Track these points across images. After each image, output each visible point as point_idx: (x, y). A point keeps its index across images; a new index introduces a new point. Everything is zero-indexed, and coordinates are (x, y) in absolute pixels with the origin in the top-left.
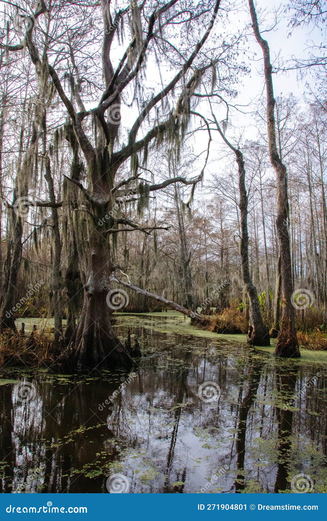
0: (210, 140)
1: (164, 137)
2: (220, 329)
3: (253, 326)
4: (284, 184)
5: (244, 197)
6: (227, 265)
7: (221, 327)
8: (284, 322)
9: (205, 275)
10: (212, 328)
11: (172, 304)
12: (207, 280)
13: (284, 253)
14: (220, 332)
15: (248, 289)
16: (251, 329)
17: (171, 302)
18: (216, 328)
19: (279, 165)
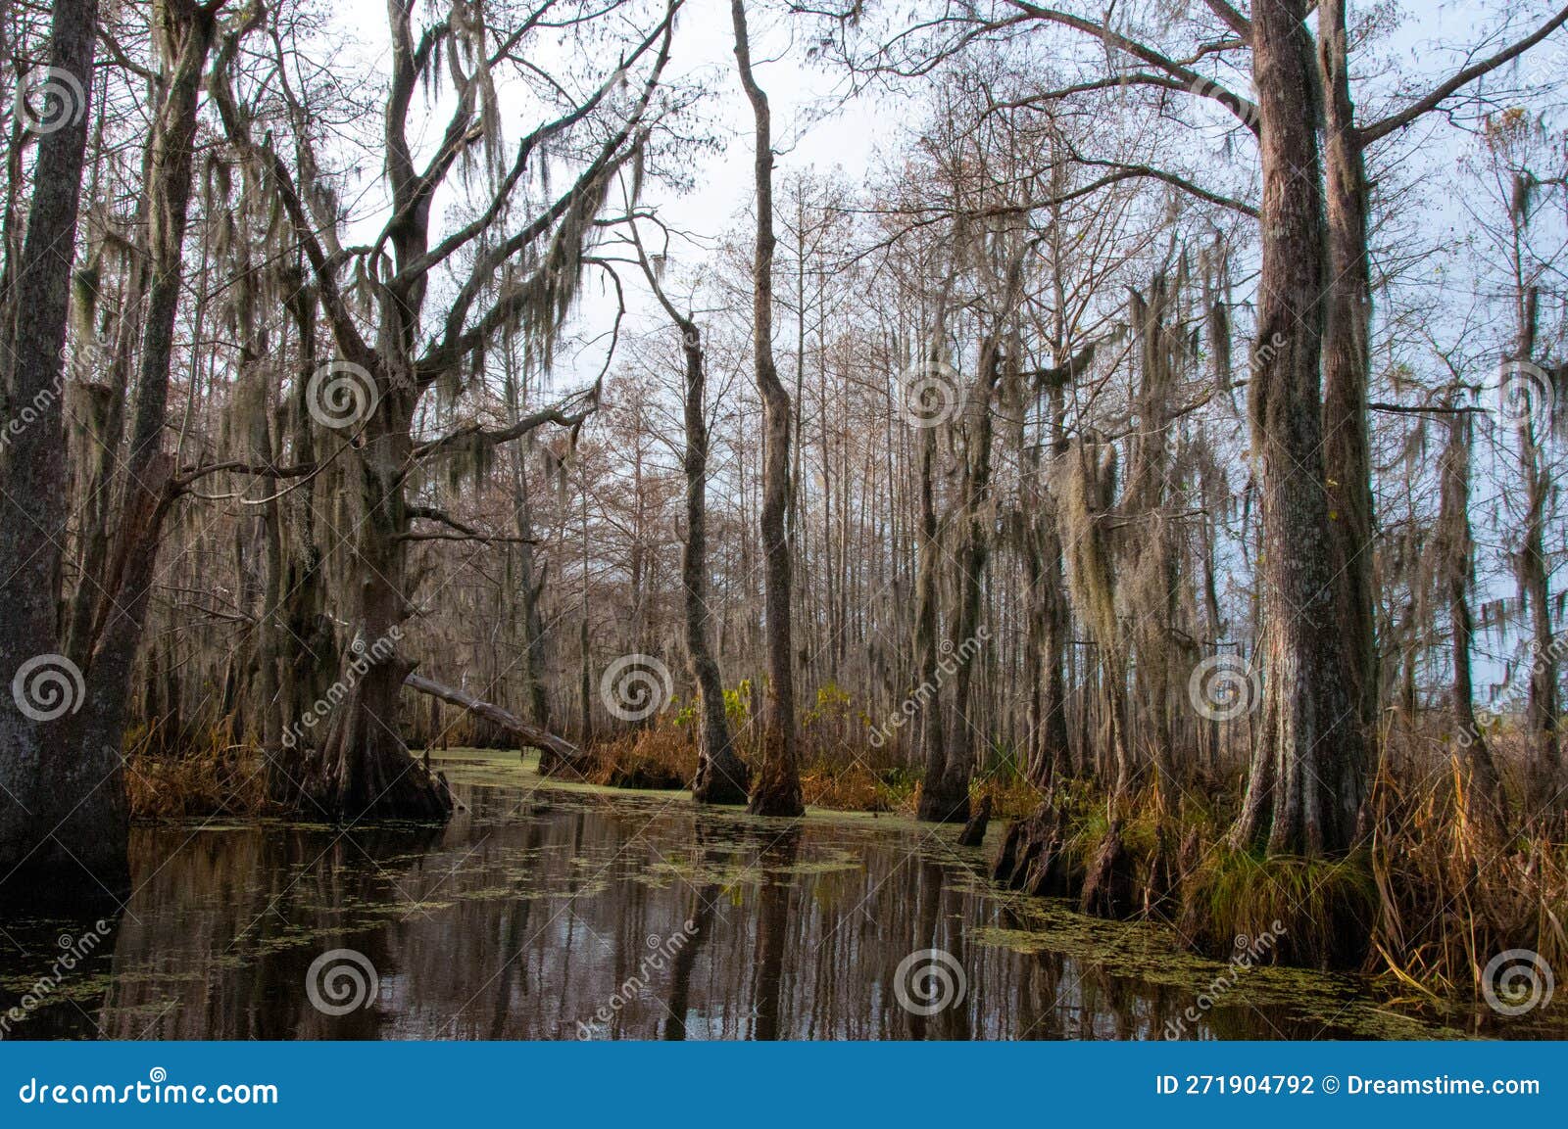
0: (622, 311)
1: (522, 323)
2: (626, 777)
3: (707, 756)
4: (783, 434)
5: (697, 441)
6: (652, 601)
7: (627, 772)
8: (770, 740)
9: (579, 629)
10: (606, 776)
11: (489, 710)
12: (586, 644)
13: (776, 589)
14: (627, 783)
15: (698, 667)
16: (703, 761)
17: (489, 705)
18: (614, 776)
19: (773, 391)
